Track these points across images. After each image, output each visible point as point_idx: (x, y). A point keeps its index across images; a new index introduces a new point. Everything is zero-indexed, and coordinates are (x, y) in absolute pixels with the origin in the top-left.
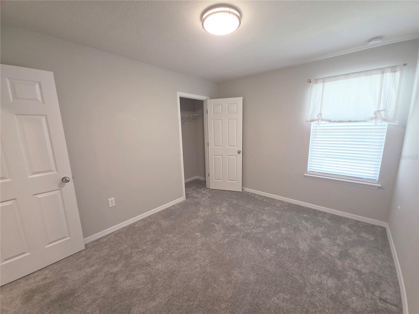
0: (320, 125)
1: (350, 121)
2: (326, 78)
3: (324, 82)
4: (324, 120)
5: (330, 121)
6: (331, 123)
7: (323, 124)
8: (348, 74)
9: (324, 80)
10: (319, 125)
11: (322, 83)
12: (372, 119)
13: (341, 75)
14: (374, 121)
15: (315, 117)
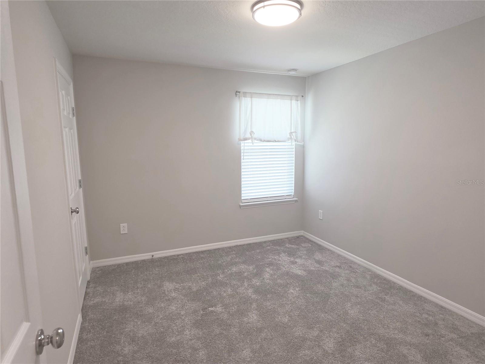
0: (255, 144)
1: (276, 141)
2: (254, 93)
3: (251, 98)
4: (256, 139)
5: (261, 140)
6: (262, 142)
7: (257, 143)
8: (270, 94)
9: (252, 95)
10: (253, 145)
11: (250, 98)
12: (288, 139)
13: (266, 94)
14: (290, 141)
15: (248, 135)
